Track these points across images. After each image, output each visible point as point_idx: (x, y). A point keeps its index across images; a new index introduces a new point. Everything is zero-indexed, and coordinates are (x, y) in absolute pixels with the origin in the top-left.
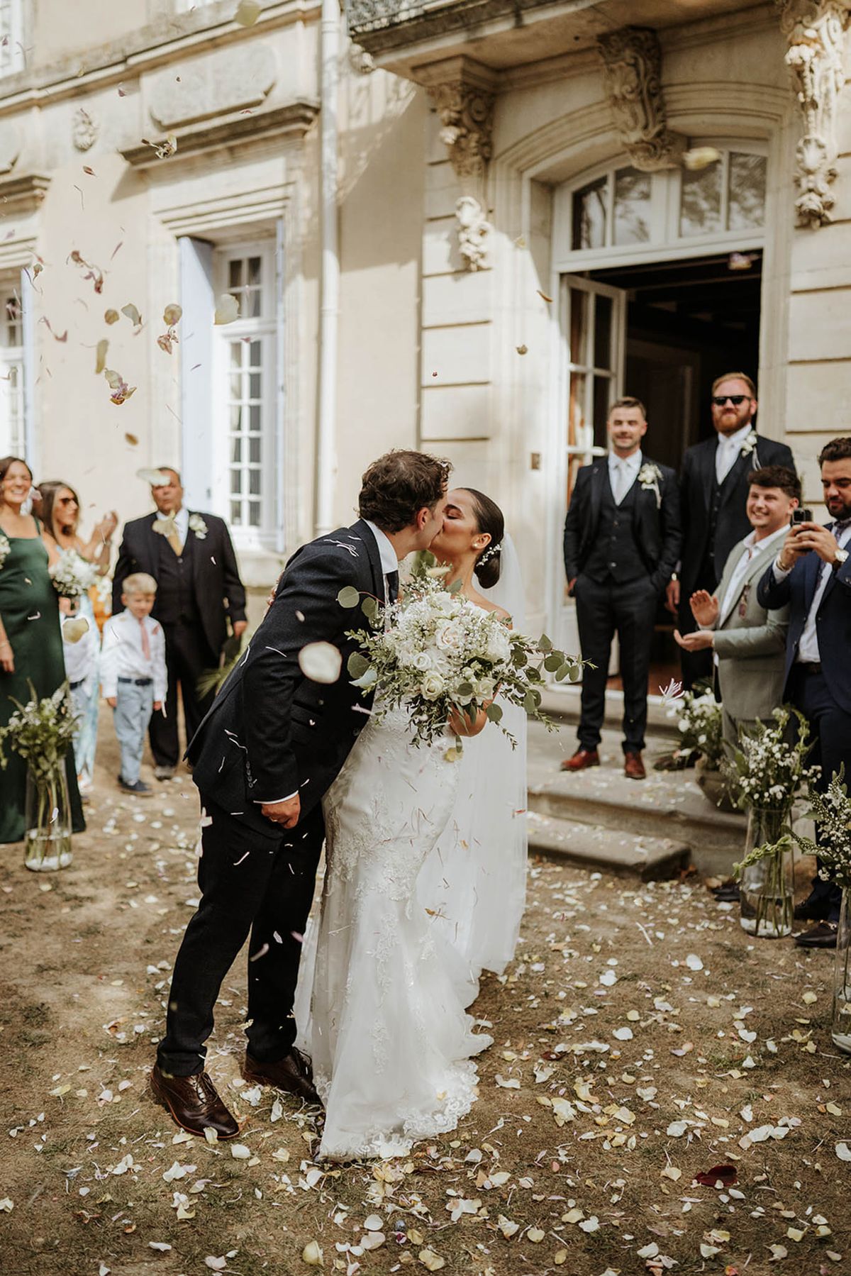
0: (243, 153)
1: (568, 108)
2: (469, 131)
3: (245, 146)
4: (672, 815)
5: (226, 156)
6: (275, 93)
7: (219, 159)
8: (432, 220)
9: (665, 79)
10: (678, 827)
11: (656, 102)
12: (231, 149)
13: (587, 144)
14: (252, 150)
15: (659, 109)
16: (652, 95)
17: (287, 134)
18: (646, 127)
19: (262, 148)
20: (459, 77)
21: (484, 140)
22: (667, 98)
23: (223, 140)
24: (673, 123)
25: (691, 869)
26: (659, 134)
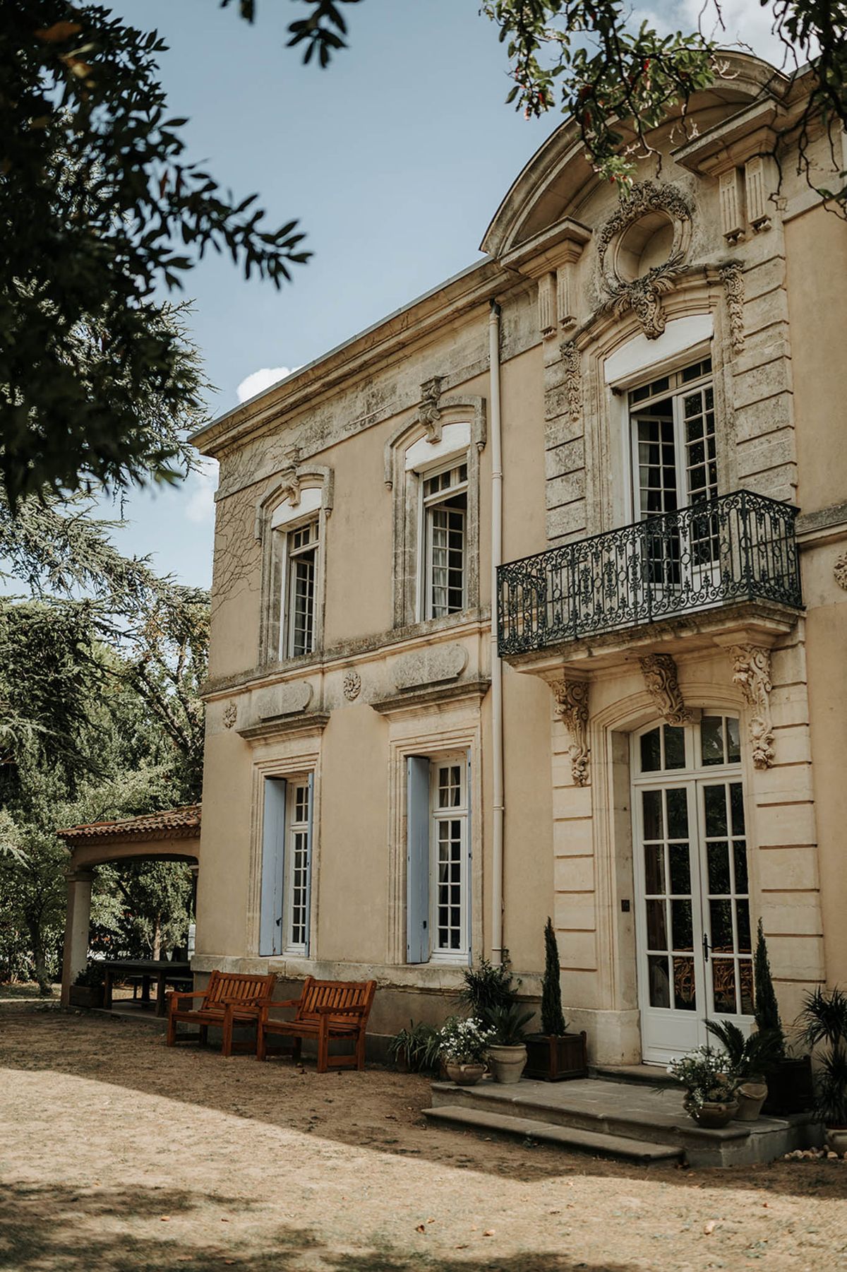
0: (446, 707)
1: (629, 692)
2: (572, 706)
3: (447, 704)
4: (673, 1129)
5: (436, 708)
6: (466, 674)
7: (432, 710)
8: (556, 754)
9: (679, 681)
10: (677, 1137)
11: (676, 692)
12: (439, 705)
13: (642, 712)
14: (451, 706)
15: (678, 696)
16: (672, 690)
17: (471, 698)
18: (671, 706)
19: (457, 705)
20: (563, 677)
21: (582, 710)
22: (681, 690)
23: (434, 700)
24: (687, 703)
25: (686, 1164)
26: (680, 710)
